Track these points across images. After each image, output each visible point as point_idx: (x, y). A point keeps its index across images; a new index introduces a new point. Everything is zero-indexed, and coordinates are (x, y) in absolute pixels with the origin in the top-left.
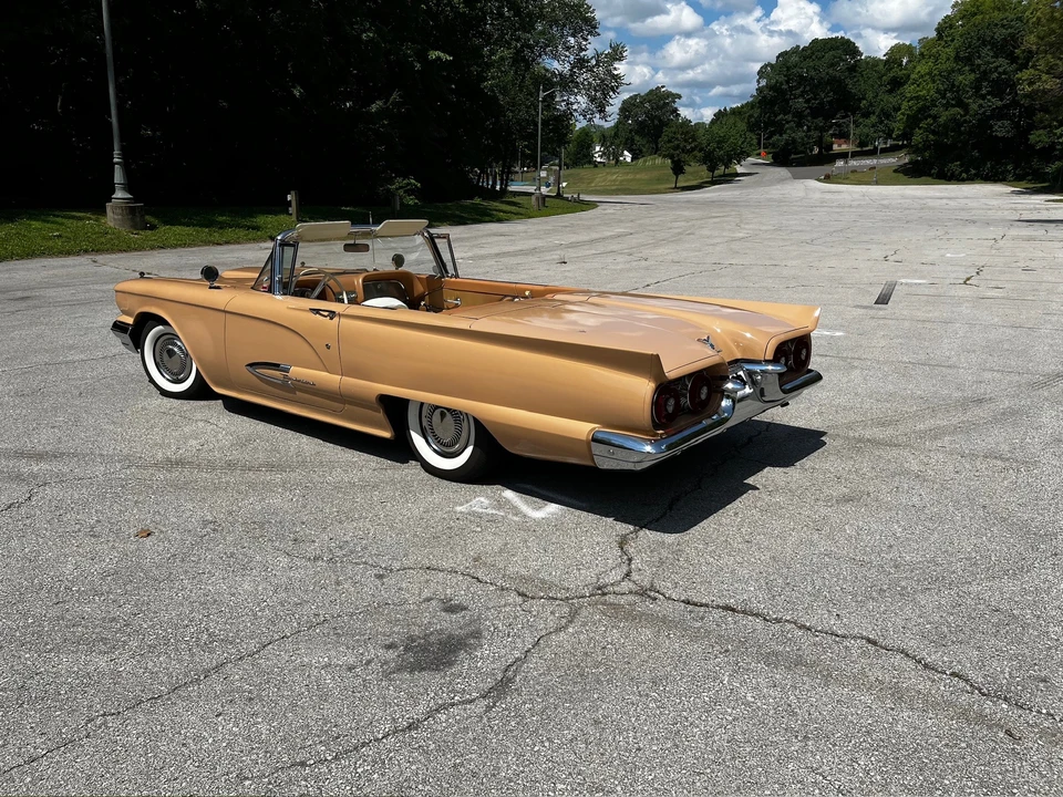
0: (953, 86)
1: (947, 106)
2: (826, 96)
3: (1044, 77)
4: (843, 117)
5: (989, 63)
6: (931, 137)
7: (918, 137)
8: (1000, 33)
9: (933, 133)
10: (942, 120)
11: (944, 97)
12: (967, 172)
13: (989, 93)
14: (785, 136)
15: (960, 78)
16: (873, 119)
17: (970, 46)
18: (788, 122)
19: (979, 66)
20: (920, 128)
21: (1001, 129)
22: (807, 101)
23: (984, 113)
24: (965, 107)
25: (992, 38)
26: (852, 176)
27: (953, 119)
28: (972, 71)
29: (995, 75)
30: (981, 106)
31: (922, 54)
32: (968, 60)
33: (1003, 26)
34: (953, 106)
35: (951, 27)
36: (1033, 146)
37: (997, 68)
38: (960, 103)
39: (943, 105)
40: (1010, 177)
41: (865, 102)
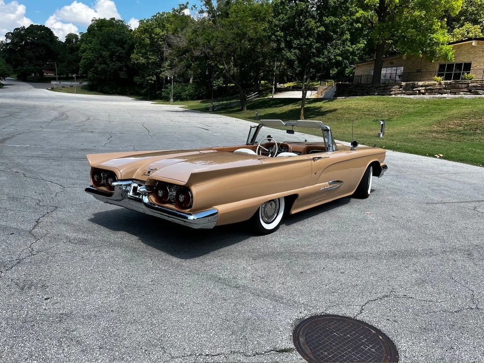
0: (101, 55)
1: (100, 63)
2: (42, 51)
3: (141, 58)
4: (52, 62)
5: (114, 48)
6: (95, 76)
7: (90, 75)
8: (117, 37)
9: (96, 73)
10: (99, 69)
11: (98, 59)
12: (112, 90)
13: (117, 60)
14: (25, 68)
15: (104, 53)
16: (65, 64)
17: (105, 40)
18: (25, 61)
19: (111, 49)
20: (90, 71)
21: (123, 75)
22: (34, 52)
23: (116, 68)
24: (108, 65)
25: (115, 38)
26: (63, 89)
27: (104, 69)
28: (108, 50)
29: (118, 54)
30: (114, 65)
31: (82, 39)
32: (106, 46)
33: (118, 34)
34: (103, 64)
35: (93, 30)
36: (136, 83)
37: (118, 51)
38: (105, 63)
39: (99, 63)
40: (128, 94)
41: (60, 56)
